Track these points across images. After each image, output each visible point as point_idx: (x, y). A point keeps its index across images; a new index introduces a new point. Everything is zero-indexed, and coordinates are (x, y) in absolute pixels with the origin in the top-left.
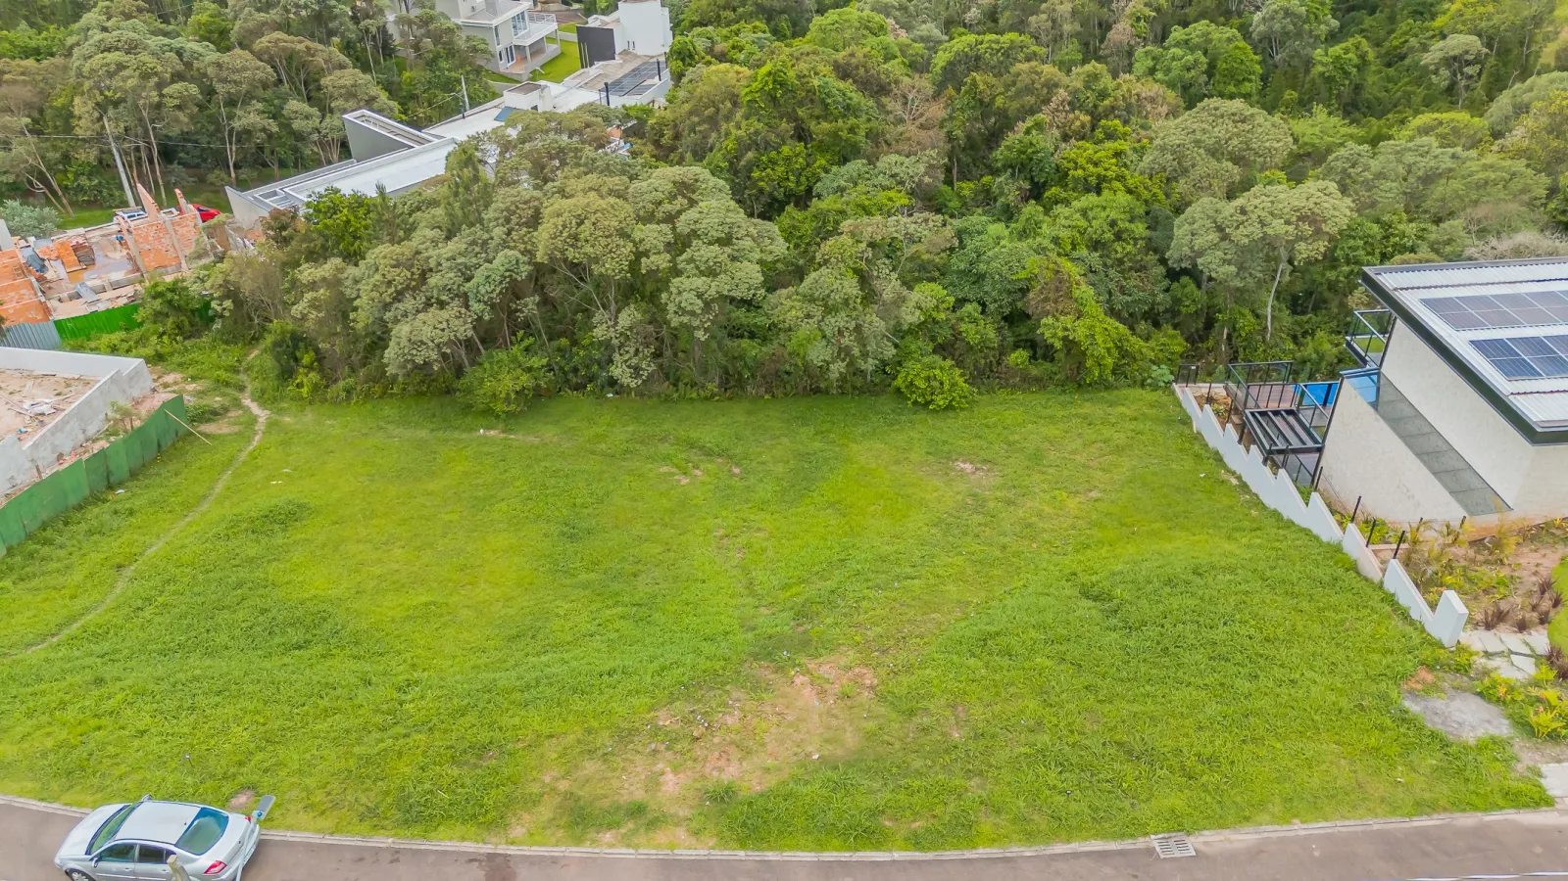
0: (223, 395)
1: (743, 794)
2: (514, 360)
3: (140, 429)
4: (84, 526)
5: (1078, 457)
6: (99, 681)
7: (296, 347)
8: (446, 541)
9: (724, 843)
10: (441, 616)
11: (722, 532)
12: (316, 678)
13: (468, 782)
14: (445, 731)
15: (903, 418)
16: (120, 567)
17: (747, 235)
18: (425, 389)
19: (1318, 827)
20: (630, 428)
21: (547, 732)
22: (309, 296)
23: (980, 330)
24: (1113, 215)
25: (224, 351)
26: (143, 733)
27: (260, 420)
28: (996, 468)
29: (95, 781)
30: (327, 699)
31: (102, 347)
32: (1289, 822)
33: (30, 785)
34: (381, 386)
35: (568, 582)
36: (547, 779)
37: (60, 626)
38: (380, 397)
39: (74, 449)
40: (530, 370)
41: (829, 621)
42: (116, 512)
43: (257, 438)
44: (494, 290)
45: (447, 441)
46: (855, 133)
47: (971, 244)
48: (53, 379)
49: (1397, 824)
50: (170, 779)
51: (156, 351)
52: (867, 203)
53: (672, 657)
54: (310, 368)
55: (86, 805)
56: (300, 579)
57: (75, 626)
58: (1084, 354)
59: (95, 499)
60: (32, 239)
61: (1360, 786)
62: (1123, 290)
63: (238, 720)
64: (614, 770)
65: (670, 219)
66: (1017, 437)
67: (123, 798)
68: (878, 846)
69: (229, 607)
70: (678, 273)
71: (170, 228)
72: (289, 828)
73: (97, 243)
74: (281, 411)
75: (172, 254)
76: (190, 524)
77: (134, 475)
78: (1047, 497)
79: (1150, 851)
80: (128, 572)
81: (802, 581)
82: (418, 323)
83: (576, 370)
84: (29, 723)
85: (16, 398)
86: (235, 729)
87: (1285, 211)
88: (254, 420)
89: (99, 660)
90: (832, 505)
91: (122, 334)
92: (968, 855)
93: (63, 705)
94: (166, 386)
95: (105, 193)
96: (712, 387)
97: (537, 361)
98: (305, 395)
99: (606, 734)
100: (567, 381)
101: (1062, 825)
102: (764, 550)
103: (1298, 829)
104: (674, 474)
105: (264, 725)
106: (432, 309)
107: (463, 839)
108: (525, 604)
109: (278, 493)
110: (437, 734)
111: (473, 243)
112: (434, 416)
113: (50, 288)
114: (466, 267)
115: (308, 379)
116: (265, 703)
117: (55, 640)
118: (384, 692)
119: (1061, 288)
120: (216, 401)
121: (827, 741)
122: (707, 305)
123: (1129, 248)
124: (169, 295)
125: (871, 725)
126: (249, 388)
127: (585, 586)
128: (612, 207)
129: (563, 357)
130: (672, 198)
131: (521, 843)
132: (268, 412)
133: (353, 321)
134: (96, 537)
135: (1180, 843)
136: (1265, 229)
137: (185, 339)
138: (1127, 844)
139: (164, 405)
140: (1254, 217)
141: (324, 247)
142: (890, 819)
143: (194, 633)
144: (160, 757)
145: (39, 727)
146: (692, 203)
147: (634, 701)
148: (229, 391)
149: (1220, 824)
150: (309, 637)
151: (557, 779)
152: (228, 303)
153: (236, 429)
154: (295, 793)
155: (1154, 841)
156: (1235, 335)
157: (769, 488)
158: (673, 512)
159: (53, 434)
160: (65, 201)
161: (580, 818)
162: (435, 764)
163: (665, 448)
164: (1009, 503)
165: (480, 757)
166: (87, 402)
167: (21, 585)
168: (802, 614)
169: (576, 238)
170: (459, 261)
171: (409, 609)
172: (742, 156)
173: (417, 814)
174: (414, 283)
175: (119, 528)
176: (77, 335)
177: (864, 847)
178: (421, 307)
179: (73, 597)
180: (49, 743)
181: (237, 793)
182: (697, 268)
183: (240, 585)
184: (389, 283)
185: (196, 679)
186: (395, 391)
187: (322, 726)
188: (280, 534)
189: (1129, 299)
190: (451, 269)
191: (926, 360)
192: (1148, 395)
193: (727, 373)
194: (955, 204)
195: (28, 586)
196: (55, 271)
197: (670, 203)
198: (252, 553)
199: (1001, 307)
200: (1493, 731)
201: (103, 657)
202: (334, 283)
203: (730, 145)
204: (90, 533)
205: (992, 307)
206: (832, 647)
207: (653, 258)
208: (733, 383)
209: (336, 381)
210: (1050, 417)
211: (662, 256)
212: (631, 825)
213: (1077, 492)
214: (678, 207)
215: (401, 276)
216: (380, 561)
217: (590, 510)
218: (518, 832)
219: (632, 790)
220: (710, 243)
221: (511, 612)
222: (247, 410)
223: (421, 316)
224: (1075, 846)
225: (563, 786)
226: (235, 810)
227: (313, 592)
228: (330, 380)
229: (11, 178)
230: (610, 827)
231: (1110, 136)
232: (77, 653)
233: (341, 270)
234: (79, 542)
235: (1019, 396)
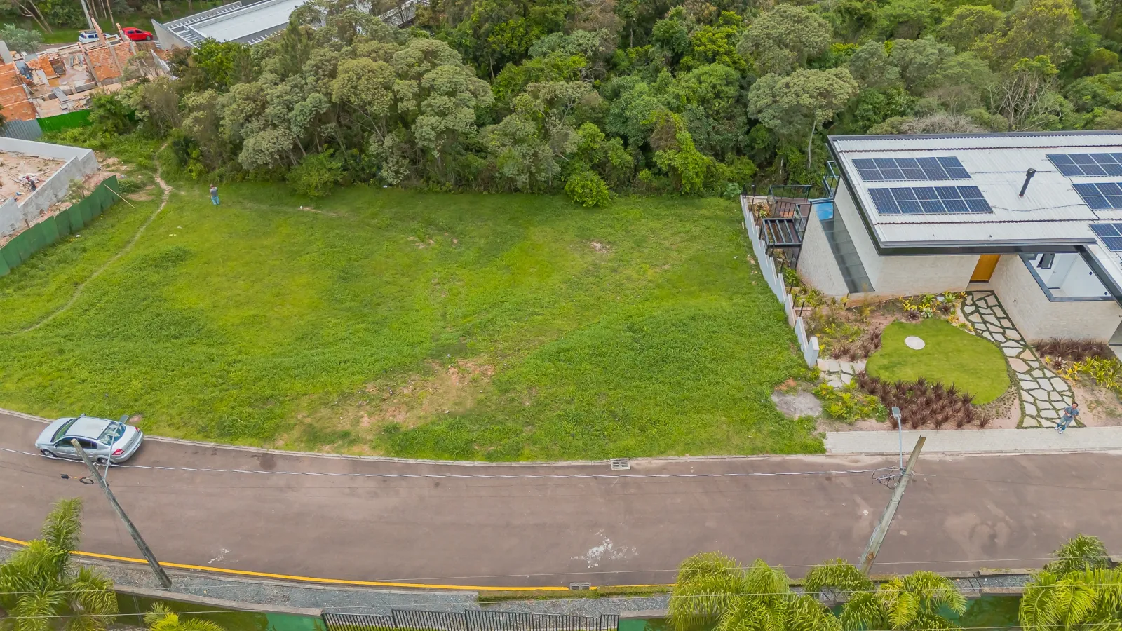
0: (142, 175)
1: (403, 429)
2: (321, 163)
3: (89, 198)
4: (55, 258)
5: (666, 242)
6: (61, 351)
7: (187, 146)
8: (270, 277)
9: (388, 454)
10: (261, 323)
11: (437, 281)
12: (182, 356)
13: (256, 416)
14: (248, 389)
15: (566, 211)
16: (76, 284)
17: (467, 90)
18: (268, 177)
19: (699, 458)
20: (394, 210)
21: (303, 392)
22: (193, 115)
23: (621, 156)
24: (714, 81)
25: (145, 144)
26: (84, 381)
27: (166, 193)
28: (615, 247)
29: (58, 405)
30: (186, 368)
31: (68, 137)
32: (684, 455)
33: (23, 406)
34: (240, 176)
35: (336, 306)
36: (299, 417)
37: (42, 318)
38: (241, 181)
39: (50, 207)
40: (330, 169)
41: (480, 338)
42: (75, 249)
43: (163, 204)
44: (306, 119)
45: (279, 213)
46: (557, 15)
47: (624, 95)
48: (37, 160)
49: (740, 459)
50: (98, 406)
51: (102, 143)
52: (560, 63)
53: (383, 354)
54: (197, 160)
55: (52, 418)
56: (181, 297)
57: (50, 318)
58: (680, 175)
59: (63, 240)
60: (24, 53)
61: (729, 439)
62: (718, 133)
63: (136, 377)
64: (337, 414)
65: (419, 76)
66: (633, 227)
67: (72, 415)
68: (467, 458)
69: (137, 312)
70: (422, 113)
71: (113, 52)
72: (161, 435)
73: (66, 58)
74: (178, 187)
75: (114, 69)
76: (119, 259)
77: (86, 226)
78: (637, 267)
79: (608, 466)
80: (82, 287)
81: (475, 313)
82: (259, 138)
83: (363, 169)
84: (22, 373)
85: (14, 172)
86: (134, 382)
87: (811, 88)
88: (162, 192)
89: (62, 339)
90: (507, 267)
91: (80, 129)
92: (514, 464)
93: (40, 364)
94: (108, 166)
95: (73, 18)
96: (449, 185)
97: (336, 164)
98: (194, 178)
99: (335, 395)
100: (358, 176)
101: (566, 452)
102: (459, 293)
103: (688, 458)
104: (416, 242)
105: (150, 380)
106: (269, 129)
107: (251, 445)
108: (311, 319)
109: (172, 241)
110: (243, 391)
111: (296, 86)
112: (273, 196)
113: (36, 90)
114: (290, 103)
115: (195, 167)
116: (152, 368)
117: (38, 326)
118: (218, 366)
119: (670, 132)
120: (139, 178)
121: (456, 404)
122: (439, 134)
123: (723, 103)
124: (109, 106)
125: (482, 396)
126: (160, 170)
127: (348, 309)
128: (381, 68)
129: (355, 160)
130: (420, 62)
131: (281, 449)
132: (171, 187)
133: (221, 133)
134: (63, 265)
135: (626, 463)
136: (799, 99)
137: (119, 134)
138: (597, 463)
139: (104, 182)
140: (793, 90)
141: (207, 80)
142: (477, 445)
143: (116, 327)
144: (93, 394)
145: (27, 375)
146: (434, 66)
147: (355, 378)
148: (147, 172)
149: (648, 454)
150: (182, 332)
151: (304, 417)
152: (146, 113)
153: (151, 197)
154: (164, 417)
155: (611, 462)
156: (788, 164)
157: (472, 254)
158: (410, 266)
159: (36, 197)
160: (46, 24)
161: (314, 437)
162: (240, 406)
163: (414, 225)
164: (614, 270)
165: (265, 404)
166: (57, 177)
167: (19, 292)
168: (468, 333)
169: (356, 88)
170: (285, 98)
171: (243, 318)
172: (482, 25)
173: (228, 431)
174: (257, 111)
175: (77, 259)
176: (52, 129)
177: (461, 458)
178: (262, 127)
179: (49, 301)
180: (33, 384)
181: (133, 415)
182: (433, 110)
183: (145, 299)
184: (242, 111)
185: (115, 353)
186: (250, 178)
187: (182, 383)
188: (172, 269)
189: (720, 137)
190: (279, 103)
191: (585, 174)
192: (723, 202)
193: (459, 175)
194: (625, 64)
195: (23, 293)
196: (39, 77)
197: (419, 66)
198: (154, 279)
199: (637, 140)
200: (810, 413)
201: (65, 337)
202: (210, 106)
203: (474, 17)
204: (60, 262)
205: (631, 140)
206: (475, 352)
207: (405, 103)
208: (464, 182)
209: (214, 169)
210: (658, 215)
211: (411, 102)
212: (340, 442)
213: (657, 265)
214: (424, 68)
215: (249, 107)
216: (230, 288)
217: (360, 263)
218: (280, 443)
219: (344, 424)
220: (442, 95)
221: (302, 323)
222: (158, 185)
223: (261, 133)
224: (571, 463)
225: (308, 421)
226: (131, 424)
227: (188, 305)
228: (210, 168)
229: (9, 7)
230: (329, 443)
231: (728, 22)
232: (50, 335)
233: (215, 98)
234: (53, 267)
235: (643, 199)
